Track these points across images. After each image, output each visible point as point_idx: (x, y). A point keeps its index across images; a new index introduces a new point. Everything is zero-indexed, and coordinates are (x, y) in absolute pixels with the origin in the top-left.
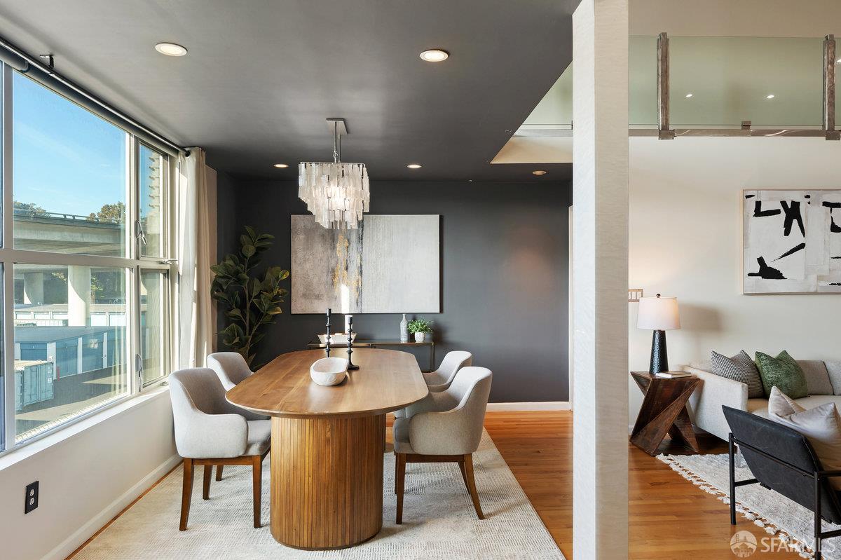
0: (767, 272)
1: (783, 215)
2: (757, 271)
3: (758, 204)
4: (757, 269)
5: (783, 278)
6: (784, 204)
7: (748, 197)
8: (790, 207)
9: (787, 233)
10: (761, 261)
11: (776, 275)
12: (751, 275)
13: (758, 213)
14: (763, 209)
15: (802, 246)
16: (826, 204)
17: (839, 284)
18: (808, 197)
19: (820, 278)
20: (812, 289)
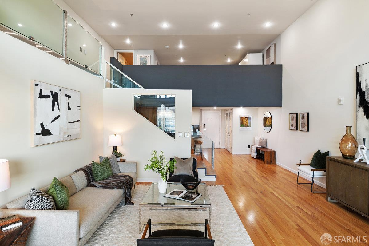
0: (45, 132)
1: (51, 99)
2: (40, 131)
3: (41, 90)
5: (51, 134)
7: (36, 85)
8: (54, 95)
9: (53, 109)
10: (42, 125)
11: (48, 133)
12: (37, 134)
13: (41, 96)
14: (43, 94)
15: (58, 117)
16: (67, 96)
17: (70, 136)
18: (60, 90)
19: (65, 133)
20: (62, 140)
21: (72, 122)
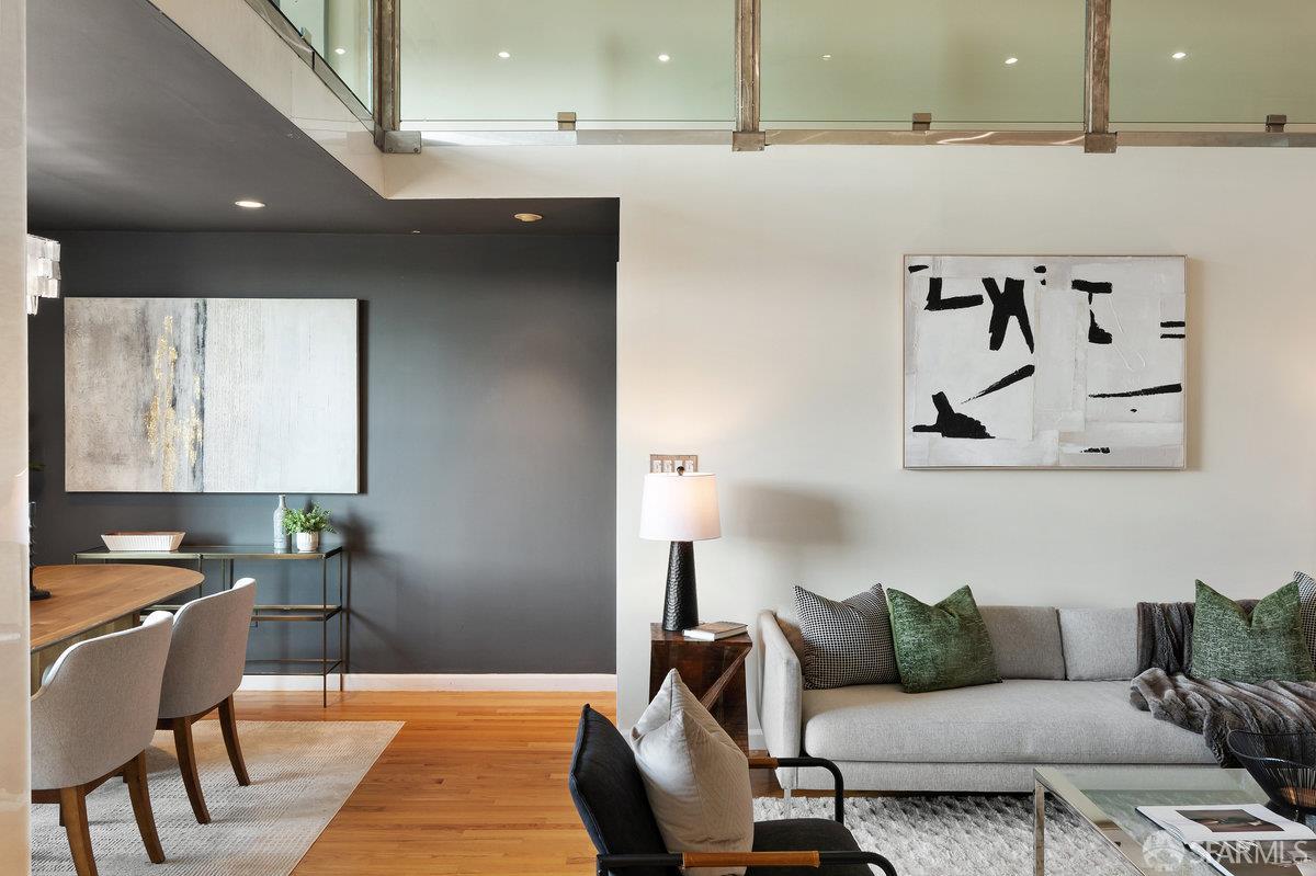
0: (954, 424)
1: (988, 307)
2: (932, 421)
3: (936, 284)
4: (931, 416)
5: (988, 437)
6: (990, 284)
7: (913, 269)
8: (1002, 290)
9: (996, 343)
10: (940, 400)
11: (973, 429)
12: (918, 429)
13: (936, 302)
14: (945, 294)
15: (1027, 371)
16: (1079, 285)
17: (1106, 451)
18: (1041, 270)
19: (1065, 438)
20: (1049, 461)
21: (1114, 395)
